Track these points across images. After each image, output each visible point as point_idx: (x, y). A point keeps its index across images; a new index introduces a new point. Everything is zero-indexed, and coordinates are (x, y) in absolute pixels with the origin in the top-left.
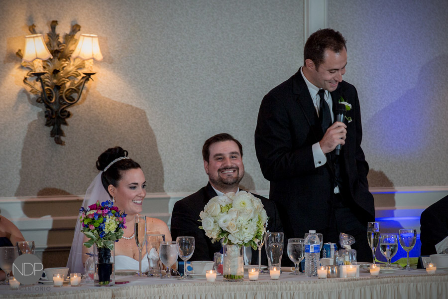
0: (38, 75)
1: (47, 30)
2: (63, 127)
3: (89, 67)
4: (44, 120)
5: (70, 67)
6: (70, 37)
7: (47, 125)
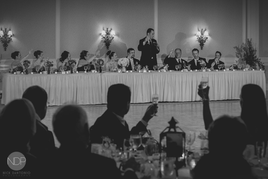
0: (104, 37)
1: (106, 30)
2: (109, 47)
3: (113, 36)
4: (105, 45)
5: (110, 36)
6: (110, 31)
7: (106, 46)
